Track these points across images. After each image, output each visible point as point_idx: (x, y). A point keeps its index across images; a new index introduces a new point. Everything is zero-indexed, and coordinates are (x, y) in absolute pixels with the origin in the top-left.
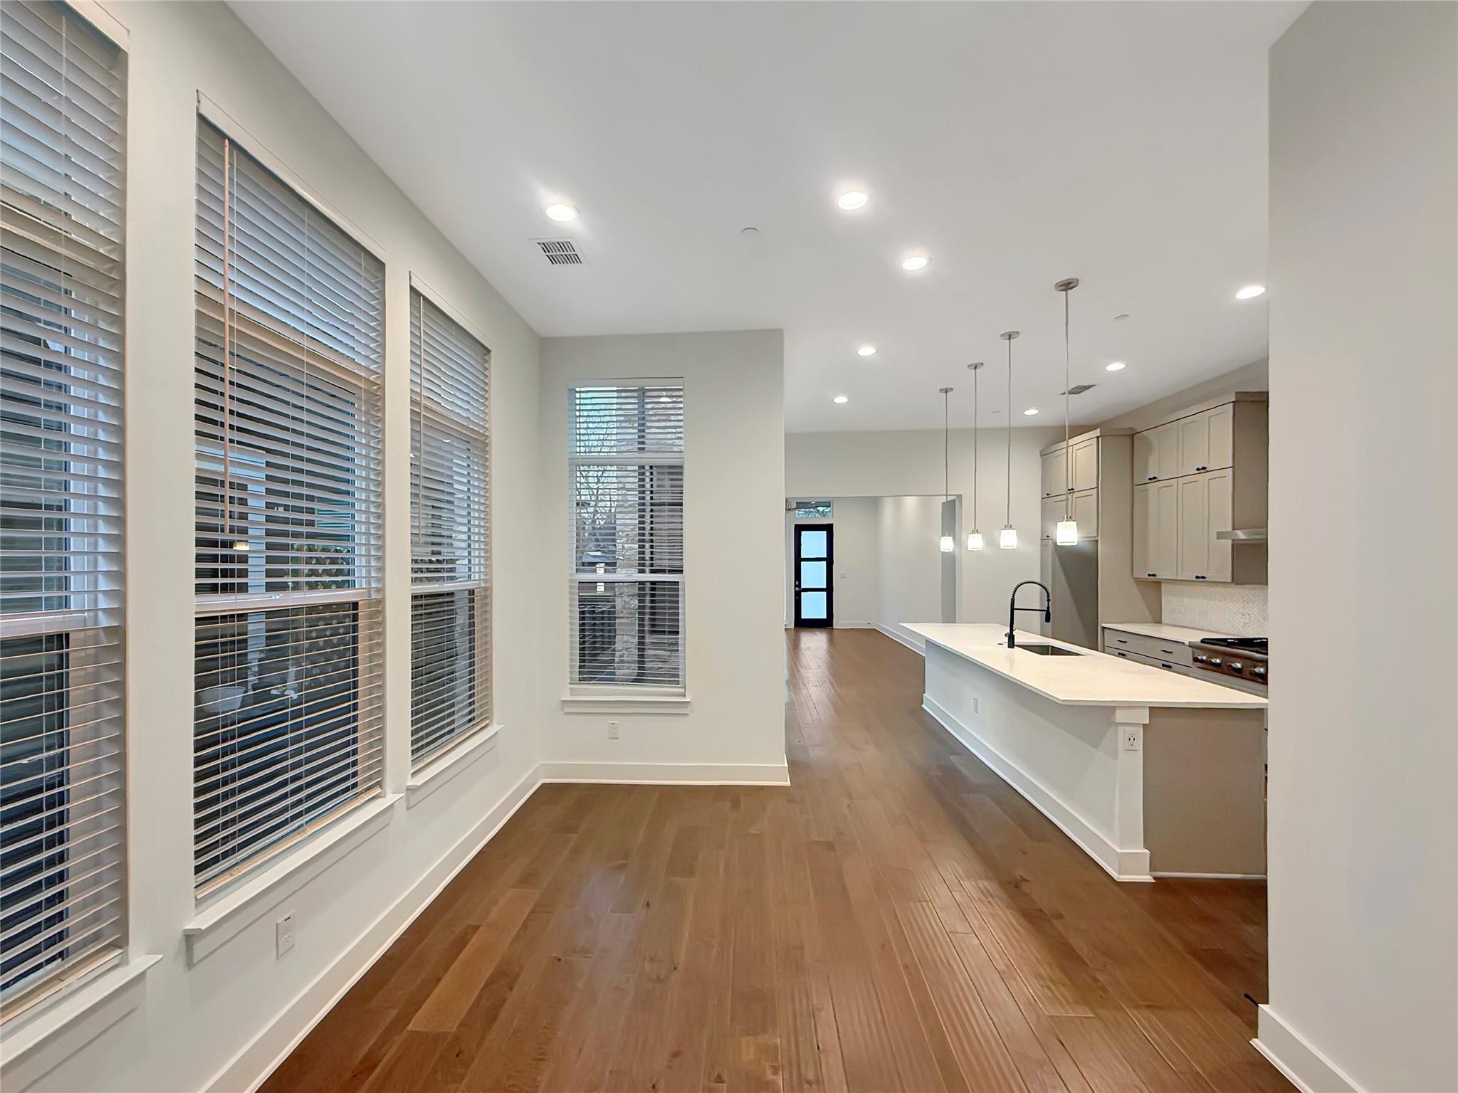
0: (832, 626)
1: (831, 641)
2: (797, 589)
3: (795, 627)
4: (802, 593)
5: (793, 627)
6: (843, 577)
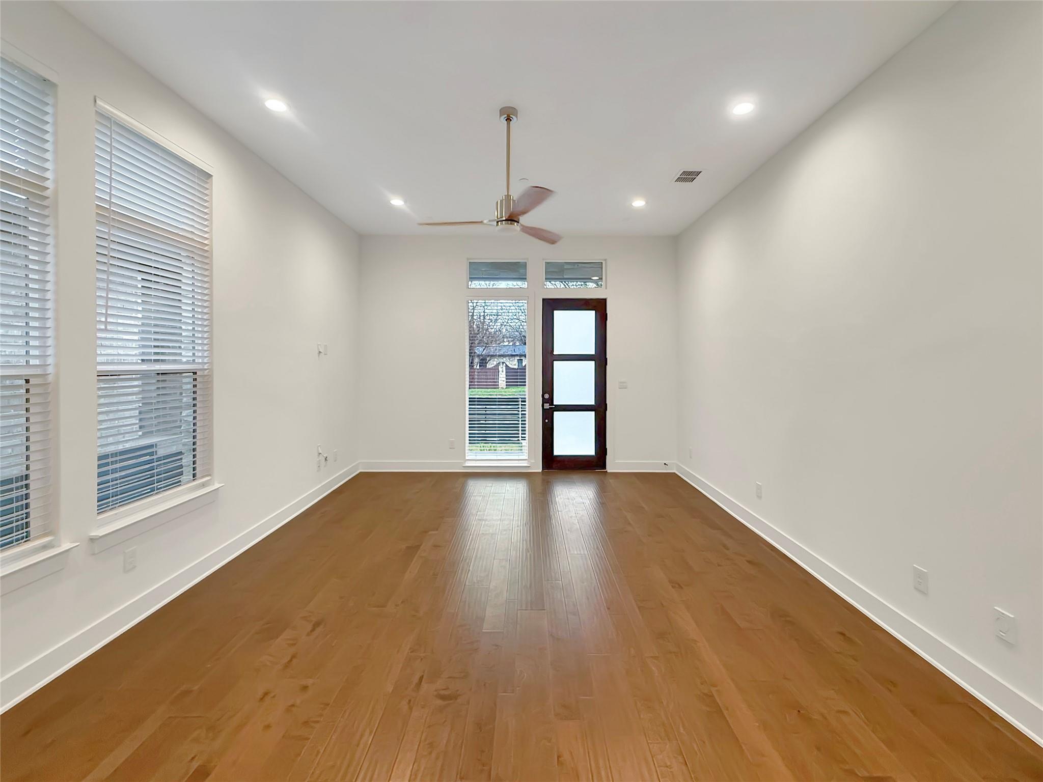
0: (604, 466)
1: (603, 492)
2: (547, 406)
3: (543, 469)
4: (555, 413)
5: (540, 470)
6: (623, 386)
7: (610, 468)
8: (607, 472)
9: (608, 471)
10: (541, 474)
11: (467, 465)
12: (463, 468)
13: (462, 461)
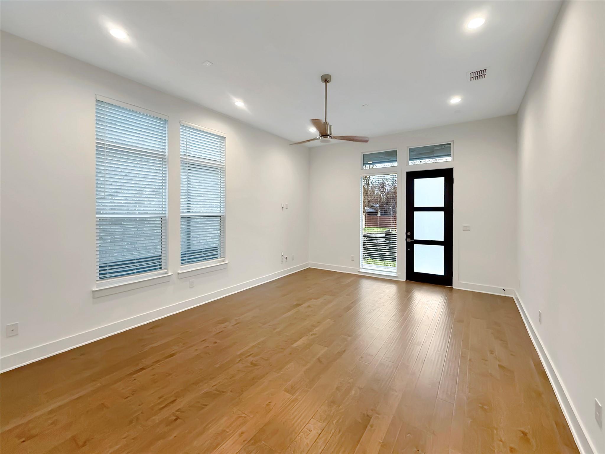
2: (409, 240)
3: (406, 280)
4: (415, 245)
5: (404, 280)
7: (455, 286)
8: (452, 288)
9: (454, 287)
10: (405, 282)
11: (361, 271)
12: (358, 272)
13: (358, 268)
